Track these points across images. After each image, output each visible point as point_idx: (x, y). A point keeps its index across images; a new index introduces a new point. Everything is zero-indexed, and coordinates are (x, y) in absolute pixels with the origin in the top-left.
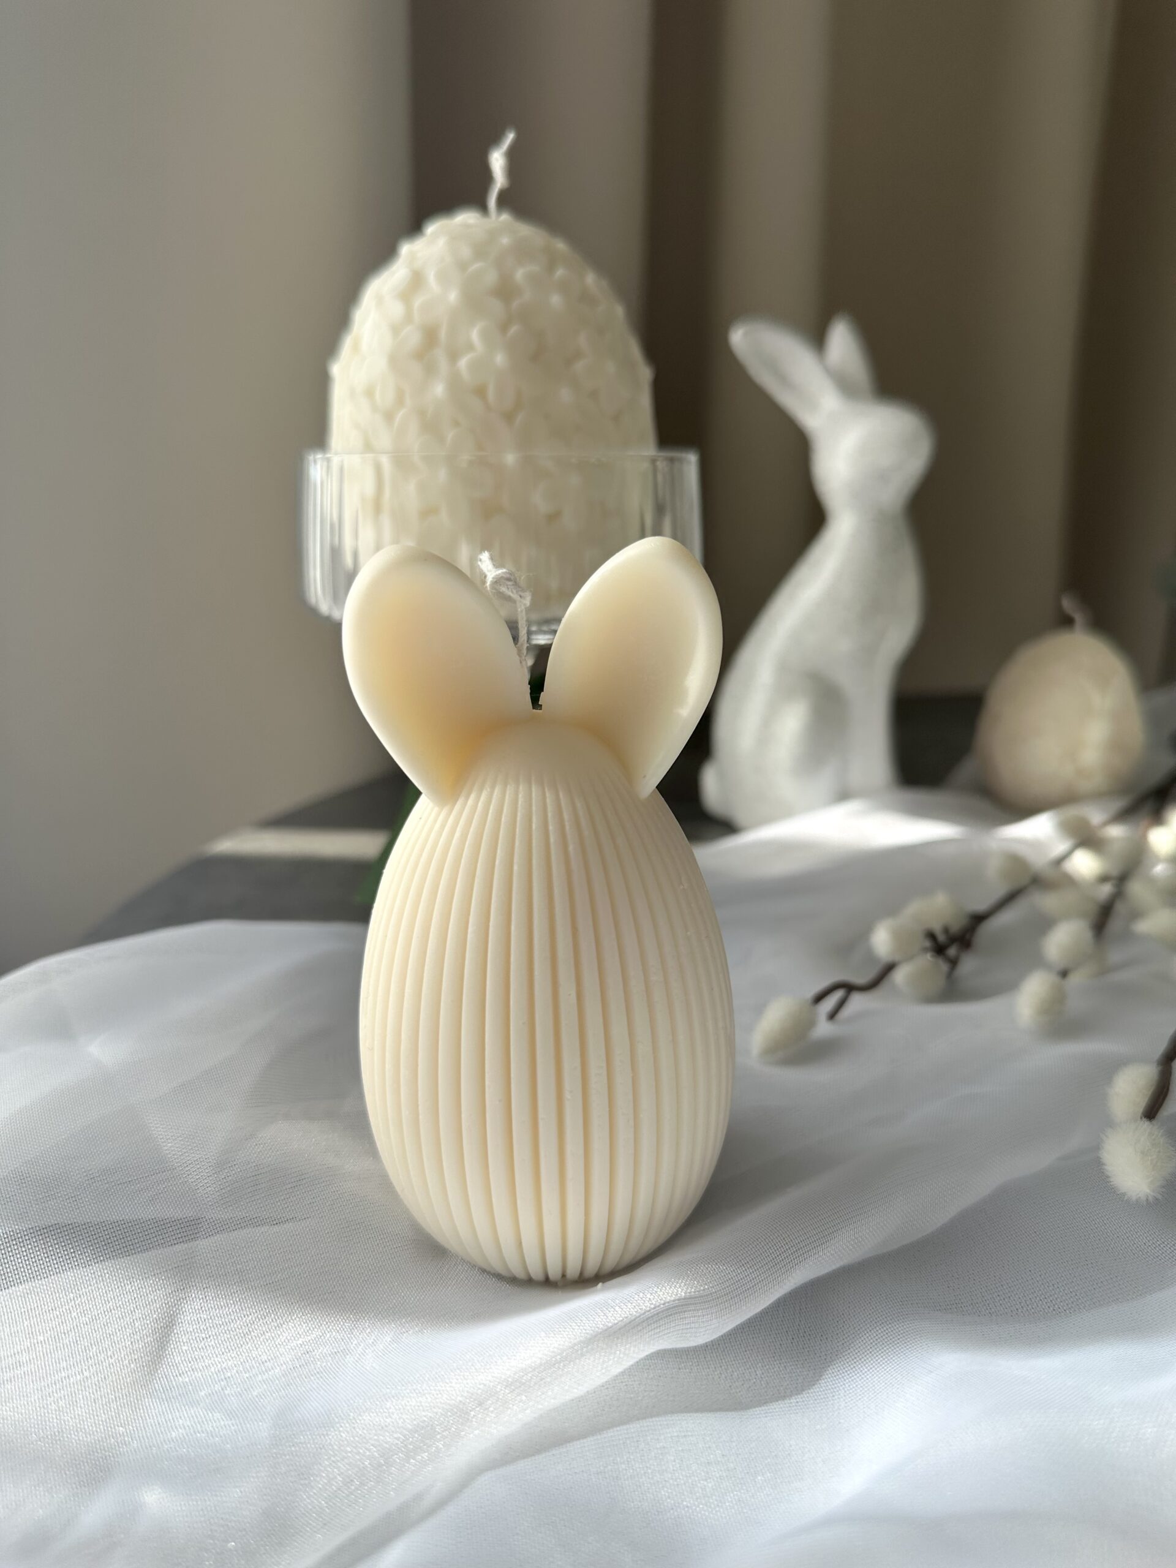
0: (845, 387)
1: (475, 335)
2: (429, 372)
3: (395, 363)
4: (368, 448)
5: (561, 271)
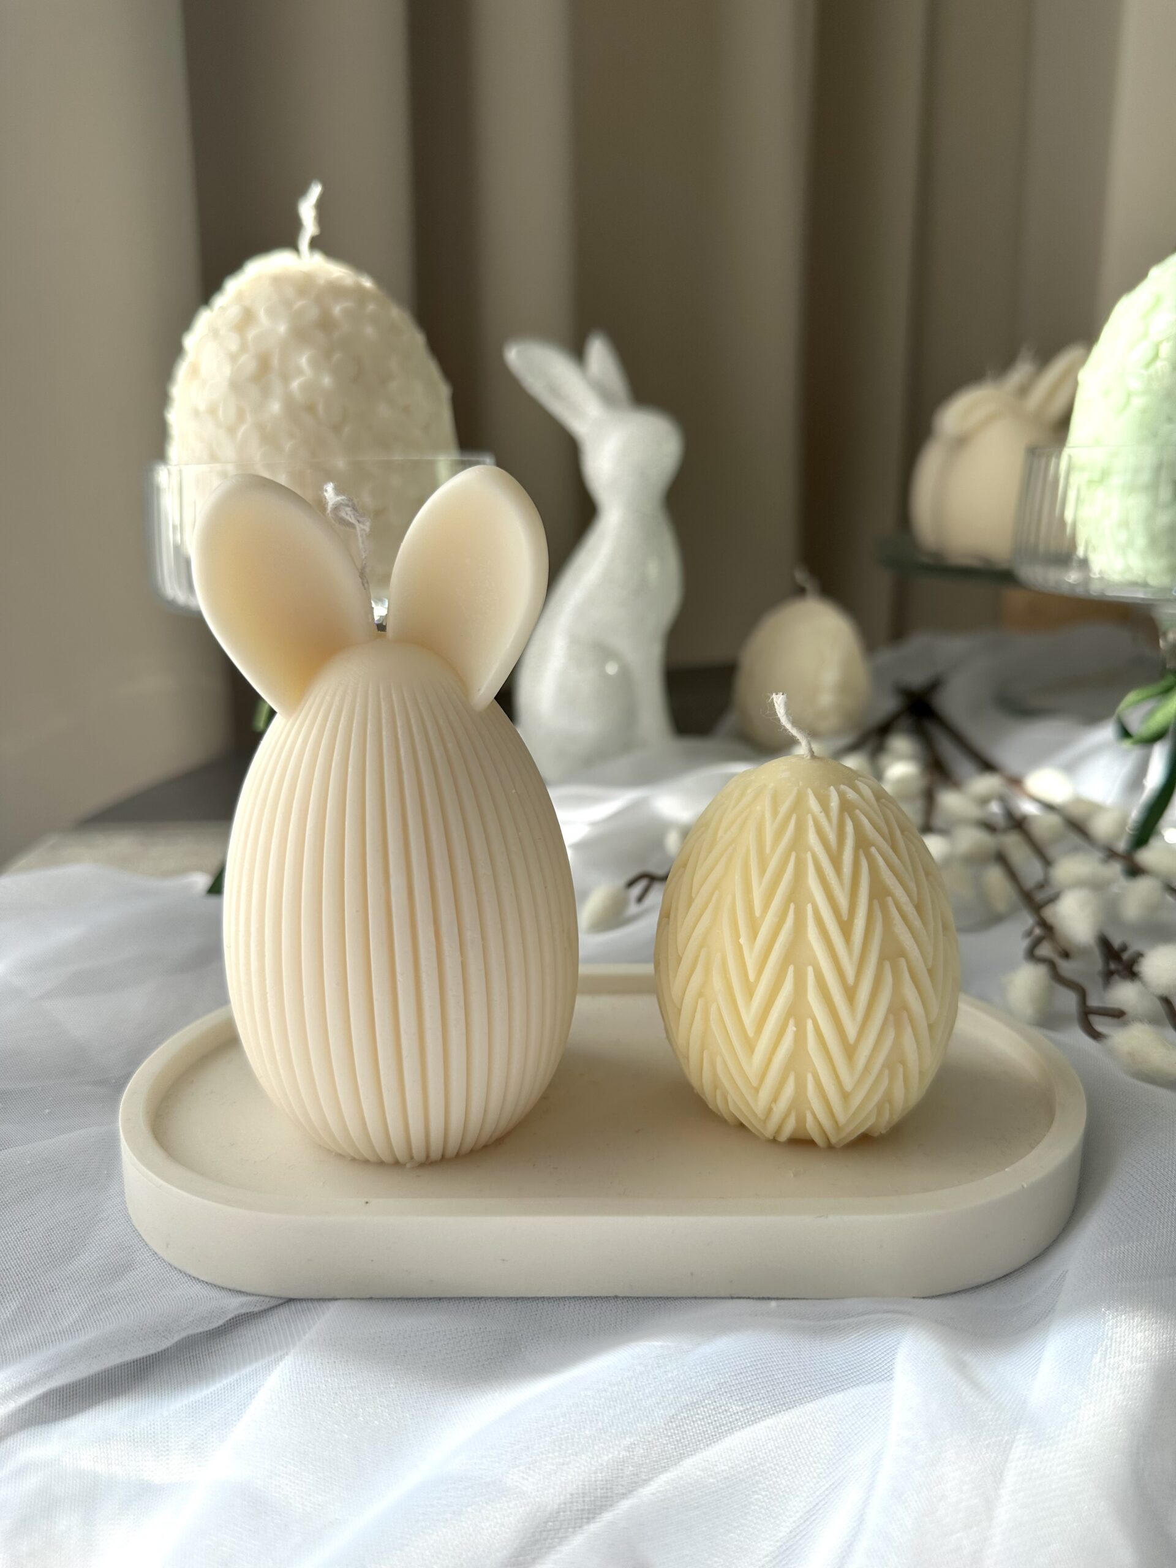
0: (607, 398)
1: (303, 360)
2: (266, 393)
3: (236, 386)
4: (213, 458)
5: (371, 307)
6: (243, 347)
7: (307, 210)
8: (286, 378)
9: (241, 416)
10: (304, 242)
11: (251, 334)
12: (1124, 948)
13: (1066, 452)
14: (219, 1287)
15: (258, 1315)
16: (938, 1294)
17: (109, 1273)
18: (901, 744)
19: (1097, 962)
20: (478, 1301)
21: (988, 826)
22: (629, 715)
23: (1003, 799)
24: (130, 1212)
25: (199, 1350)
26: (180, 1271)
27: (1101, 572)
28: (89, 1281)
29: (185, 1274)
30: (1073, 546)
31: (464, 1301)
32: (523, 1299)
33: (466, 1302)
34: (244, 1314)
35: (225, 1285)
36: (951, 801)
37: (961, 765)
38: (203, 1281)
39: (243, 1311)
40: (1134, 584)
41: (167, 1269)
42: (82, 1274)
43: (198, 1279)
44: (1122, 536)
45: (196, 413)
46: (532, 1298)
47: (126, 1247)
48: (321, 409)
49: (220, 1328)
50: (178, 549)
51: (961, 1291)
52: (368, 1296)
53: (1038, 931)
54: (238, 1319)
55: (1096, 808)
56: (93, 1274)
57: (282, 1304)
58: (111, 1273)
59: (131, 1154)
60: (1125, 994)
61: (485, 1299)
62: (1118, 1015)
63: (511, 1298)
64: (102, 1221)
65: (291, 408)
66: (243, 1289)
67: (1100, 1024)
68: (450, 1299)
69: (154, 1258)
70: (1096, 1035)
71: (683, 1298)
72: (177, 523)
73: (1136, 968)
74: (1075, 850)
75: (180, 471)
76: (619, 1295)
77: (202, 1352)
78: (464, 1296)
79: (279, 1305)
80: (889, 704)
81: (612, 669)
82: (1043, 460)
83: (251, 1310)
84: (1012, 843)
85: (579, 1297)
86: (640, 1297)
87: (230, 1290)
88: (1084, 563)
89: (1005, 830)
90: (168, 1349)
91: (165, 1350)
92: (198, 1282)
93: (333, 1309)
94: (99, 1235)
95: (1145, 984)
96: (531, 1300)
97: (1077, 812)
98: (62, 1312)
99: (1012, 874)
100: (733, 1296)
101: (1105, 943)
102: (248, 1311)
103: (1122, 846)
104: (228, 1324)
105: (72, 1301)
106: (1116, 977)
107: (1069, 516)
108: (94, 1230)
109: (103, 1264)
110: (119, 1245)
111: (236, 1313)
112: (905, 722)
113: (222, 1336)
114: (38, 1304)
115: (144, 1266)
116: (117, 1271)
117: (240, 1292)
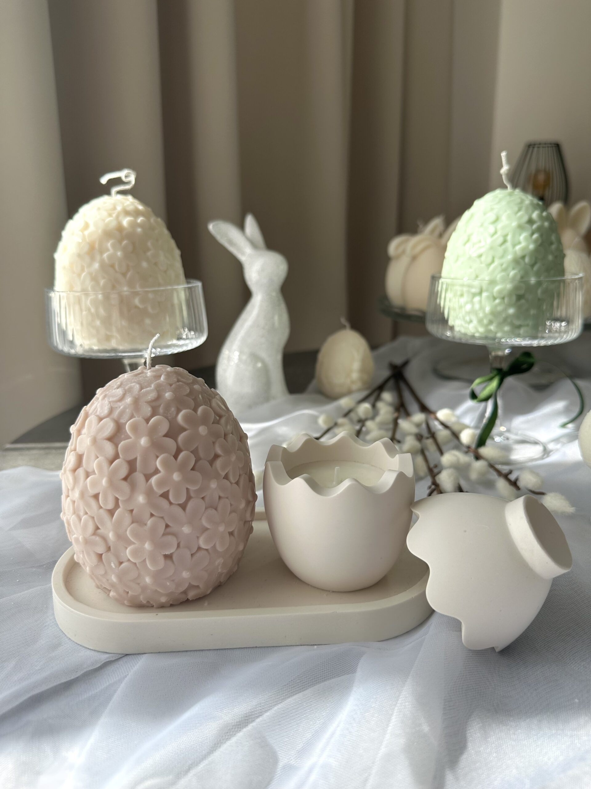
0: (254, 245)
1: (110, 245)
6: (83, 239)
8: (101, 253)
11: (87, 233)
15: (114, 661)
17: (51, 648)
20: (202, 651)
23: (427, 424)
24: (58, 623)
25: (92, 676)
29: (82, 646)
32: (220, 649)
33: (197, 652)
35: (99, 650)
36: (404, 425)
37: (413, 406)
38: (91, 649)
39: (108, 660)
41: (75, 645)
42: (41, 649)
47: (57, 637)
48: (116, 266)
49: (100, 667)
50: (59, 326)
52: (158, 652)
53: (433, 487)
54: (106, 663)
56: (45, 649)
61: (205, 650)
63: (215, 649)
64: (46, 627)
65: (103, 266)
68: (191, 651)
69: (70, 641)
71: (281, 646)
72: (59, 312)
74: (453, 448)
75: (60, 294)
78: (197, 649)
79: (123, 657)
80: (386, 373)
84: (428, 444)
85: (242, 648)
86: (266, 647)
87: (102, 652)
89: (427, 438)
90: (79, 677)
92: (87, 649)
93: (146, 656)
94: (45, 632)
96: (223, 650)
99: (426, 460)
100: (302, 644)
102: (111, 660)
103: (473, 446)
104: (103, 665)
108: (43, 630)
109: (48, 644)
110: (54, 636)
112: (391, 383)
113: (101, 670)
115: (66, 644)
116: (55, 647)
117: (106, 653)
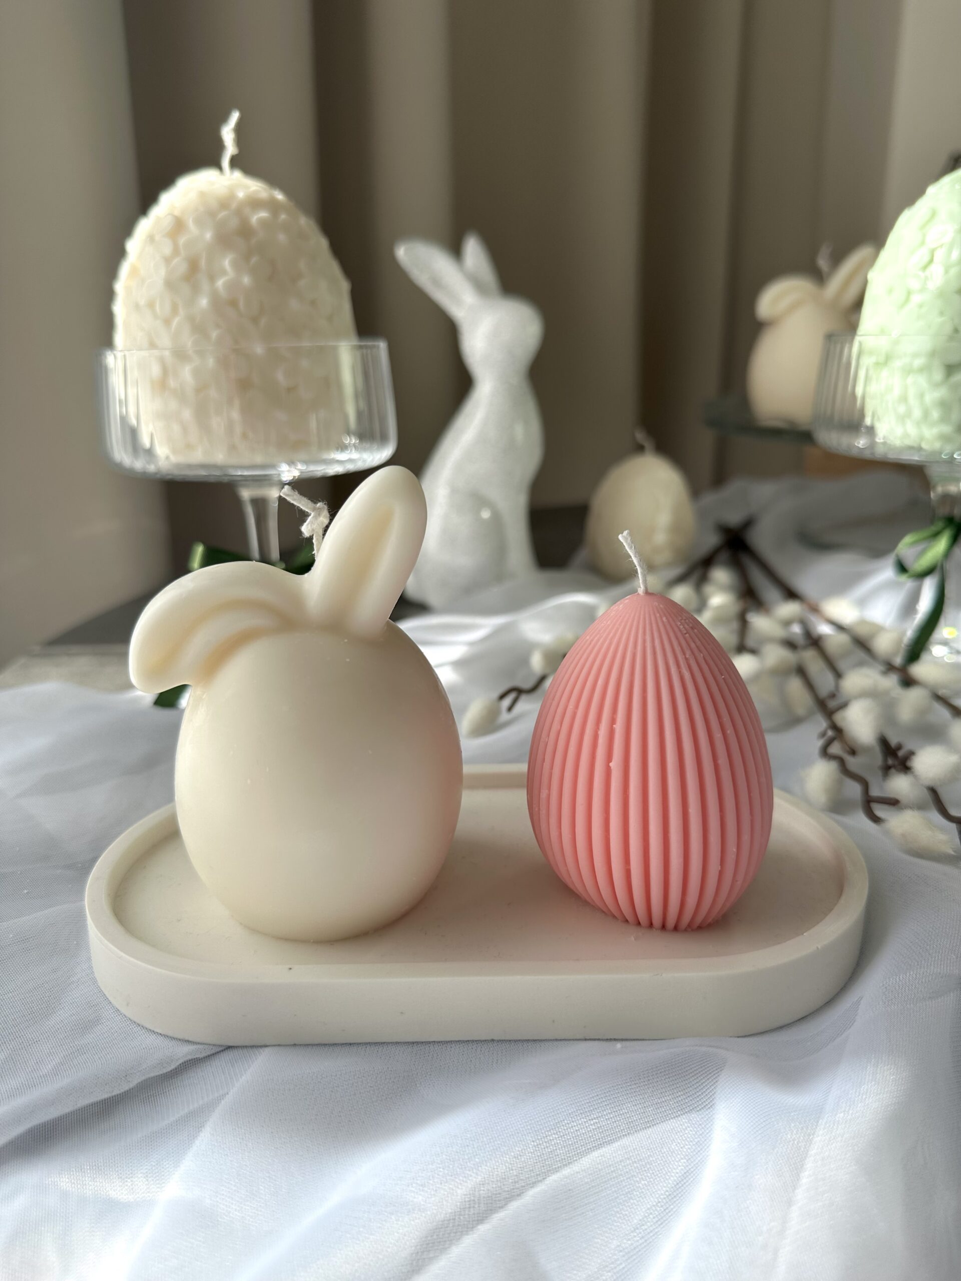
0: (479, 287)
1: (227, 263)
2: (196, 290)
3: (170, 285)
4: (152, 345)
5: (283, 216)
6: (176, 251)
7: (228, 133)
8: (212, 278)
9: (175, 310)
10: (226, 162)
11: (182, 241)
12: (899, 747)
13: (857, 339)
14: (171, 1037)
15: (203, 1060)
16: (749, 1034)
17: (80, 1027)
18: (721, 575)
19: (878, 758)
20: (381, 1045)
21: (790, 644)
22: (500, 551)
23: (803, 623)
24: (96, 975)
25: (155, 1091)
26: (138, 1024)
27: (884, 438)
28: (64, 1035)
29: (142, 1027)
30: (862, 415)
31: (370, 1045)
32: (417, 1043)
33: (372, 1046)
34: (192, 1060)
35: (175, 1036)
36: (760, 623)
37: (770, 593)
38: (157, 1033)
39: (190, 1057)
40: (911, 448)
41: (128, 1023)
42: (58, 1029)
43: (153, 1031)
44: (902, 409)
45: (137, 307)
46: (425, 1042)
47: (94, 1005)
48: (241, 304)
49: (173, 1072)
50: (124, 419)
51: (768, 1031)
52: (293, 1043)
53: (830, 733)
54: (186, 1063)
55: (878, 629)
56: (67, 1029)
57: (222, 1051)
58: (82, 1028)
59: (96, 930)
60: (900, 785)
61: (388, 1043)
62: (893, 803)
63: (408, 1042)
64: (73, 984)
65: (216, 302)
66: (190, 1039)
67: (880, 811)
68: (359, 1044)
69: (117, 1014)
70: (876, 820)
71: (546, 1040)
72: (123, 397)
73: (908, 764)
74: (861, 664)
75: (125, 356)
76: (495, 1039)
77: (158, 1092)
78: (371, 1041)
79: (220, 1052)
80: (712, 540)
81: (486, 514)
82: (839, 346)
83: (198, 1056)
84: (810, 657)
85: (463, 1041)
86: (512, 1040)
87: (180, 1040)
88: (871, 430)
89: (805, 647)
90: (130, 1090)
91: (128, 1091)
92: (153, 1033)
93: (265, 1054)
94: (71, 996)
95: (916, 777)
96: (424, 1044)
97: (862, 631)
98: (42, 1060)
99: (809, 685)
100: (587, 1038)
101: (884, 742)
102: (195, 1057)
103: (898, 661)
104: (178, 1068)
105: (50, 1051)
106: (893, 771)
107: (859, 391)
108: (67, 991)
109: (75, 1020)
110: (88, 1004)
111: (186, 1059)
112: (724, 555)
113: (174, 1078)
114: (22, 1054)
115: (109, 1021)
116: (86, 1025)
117: (188, 1042)
